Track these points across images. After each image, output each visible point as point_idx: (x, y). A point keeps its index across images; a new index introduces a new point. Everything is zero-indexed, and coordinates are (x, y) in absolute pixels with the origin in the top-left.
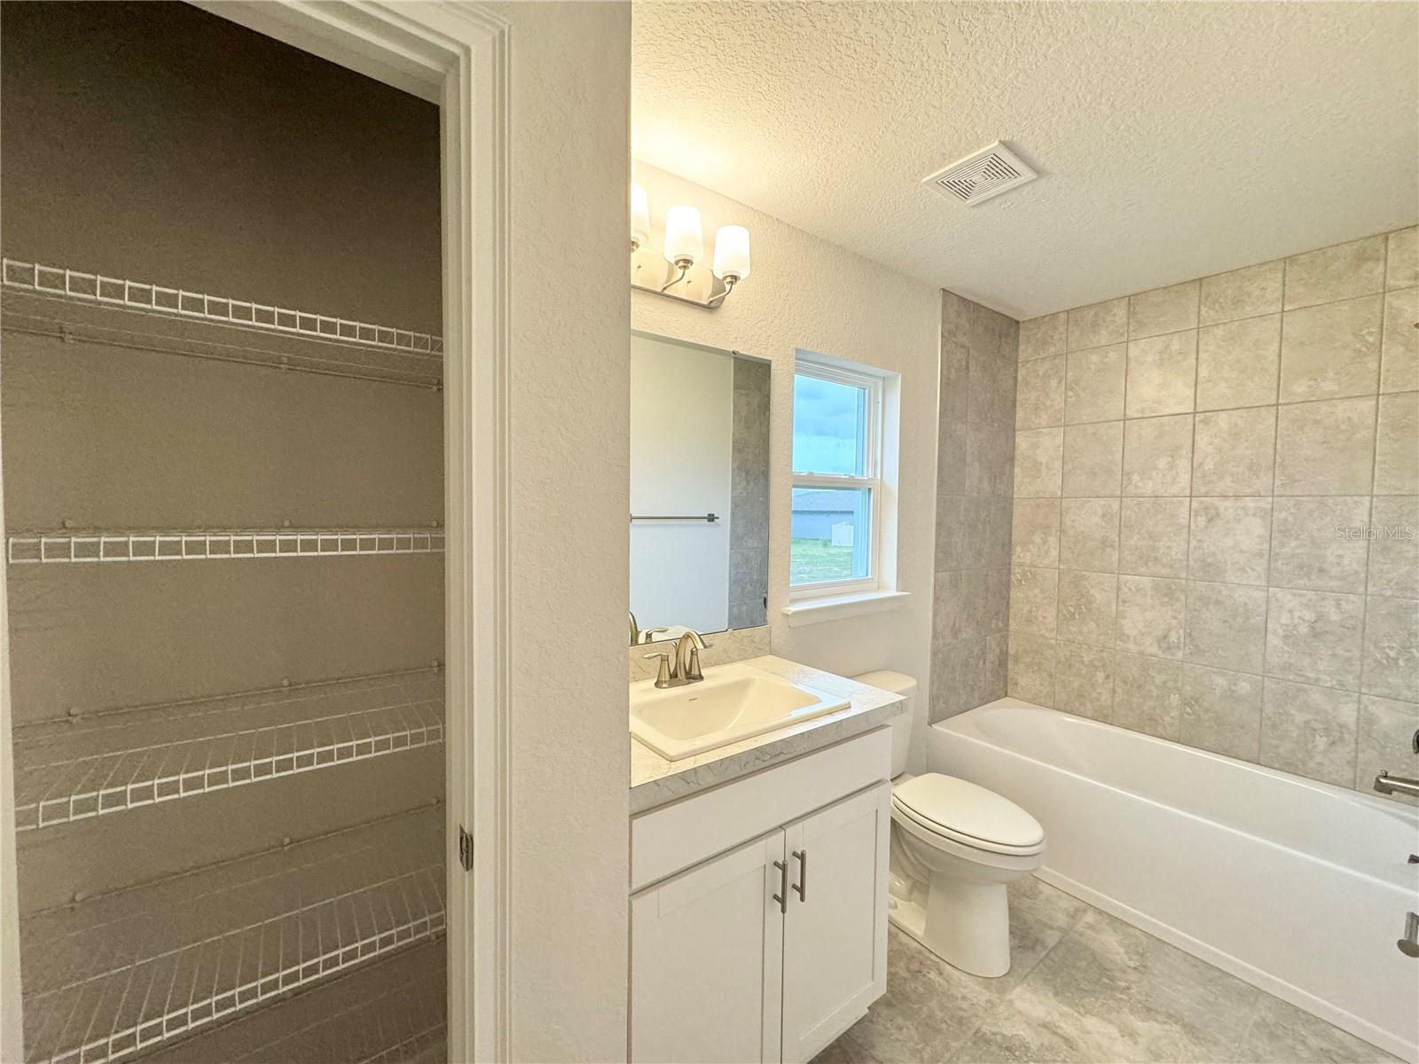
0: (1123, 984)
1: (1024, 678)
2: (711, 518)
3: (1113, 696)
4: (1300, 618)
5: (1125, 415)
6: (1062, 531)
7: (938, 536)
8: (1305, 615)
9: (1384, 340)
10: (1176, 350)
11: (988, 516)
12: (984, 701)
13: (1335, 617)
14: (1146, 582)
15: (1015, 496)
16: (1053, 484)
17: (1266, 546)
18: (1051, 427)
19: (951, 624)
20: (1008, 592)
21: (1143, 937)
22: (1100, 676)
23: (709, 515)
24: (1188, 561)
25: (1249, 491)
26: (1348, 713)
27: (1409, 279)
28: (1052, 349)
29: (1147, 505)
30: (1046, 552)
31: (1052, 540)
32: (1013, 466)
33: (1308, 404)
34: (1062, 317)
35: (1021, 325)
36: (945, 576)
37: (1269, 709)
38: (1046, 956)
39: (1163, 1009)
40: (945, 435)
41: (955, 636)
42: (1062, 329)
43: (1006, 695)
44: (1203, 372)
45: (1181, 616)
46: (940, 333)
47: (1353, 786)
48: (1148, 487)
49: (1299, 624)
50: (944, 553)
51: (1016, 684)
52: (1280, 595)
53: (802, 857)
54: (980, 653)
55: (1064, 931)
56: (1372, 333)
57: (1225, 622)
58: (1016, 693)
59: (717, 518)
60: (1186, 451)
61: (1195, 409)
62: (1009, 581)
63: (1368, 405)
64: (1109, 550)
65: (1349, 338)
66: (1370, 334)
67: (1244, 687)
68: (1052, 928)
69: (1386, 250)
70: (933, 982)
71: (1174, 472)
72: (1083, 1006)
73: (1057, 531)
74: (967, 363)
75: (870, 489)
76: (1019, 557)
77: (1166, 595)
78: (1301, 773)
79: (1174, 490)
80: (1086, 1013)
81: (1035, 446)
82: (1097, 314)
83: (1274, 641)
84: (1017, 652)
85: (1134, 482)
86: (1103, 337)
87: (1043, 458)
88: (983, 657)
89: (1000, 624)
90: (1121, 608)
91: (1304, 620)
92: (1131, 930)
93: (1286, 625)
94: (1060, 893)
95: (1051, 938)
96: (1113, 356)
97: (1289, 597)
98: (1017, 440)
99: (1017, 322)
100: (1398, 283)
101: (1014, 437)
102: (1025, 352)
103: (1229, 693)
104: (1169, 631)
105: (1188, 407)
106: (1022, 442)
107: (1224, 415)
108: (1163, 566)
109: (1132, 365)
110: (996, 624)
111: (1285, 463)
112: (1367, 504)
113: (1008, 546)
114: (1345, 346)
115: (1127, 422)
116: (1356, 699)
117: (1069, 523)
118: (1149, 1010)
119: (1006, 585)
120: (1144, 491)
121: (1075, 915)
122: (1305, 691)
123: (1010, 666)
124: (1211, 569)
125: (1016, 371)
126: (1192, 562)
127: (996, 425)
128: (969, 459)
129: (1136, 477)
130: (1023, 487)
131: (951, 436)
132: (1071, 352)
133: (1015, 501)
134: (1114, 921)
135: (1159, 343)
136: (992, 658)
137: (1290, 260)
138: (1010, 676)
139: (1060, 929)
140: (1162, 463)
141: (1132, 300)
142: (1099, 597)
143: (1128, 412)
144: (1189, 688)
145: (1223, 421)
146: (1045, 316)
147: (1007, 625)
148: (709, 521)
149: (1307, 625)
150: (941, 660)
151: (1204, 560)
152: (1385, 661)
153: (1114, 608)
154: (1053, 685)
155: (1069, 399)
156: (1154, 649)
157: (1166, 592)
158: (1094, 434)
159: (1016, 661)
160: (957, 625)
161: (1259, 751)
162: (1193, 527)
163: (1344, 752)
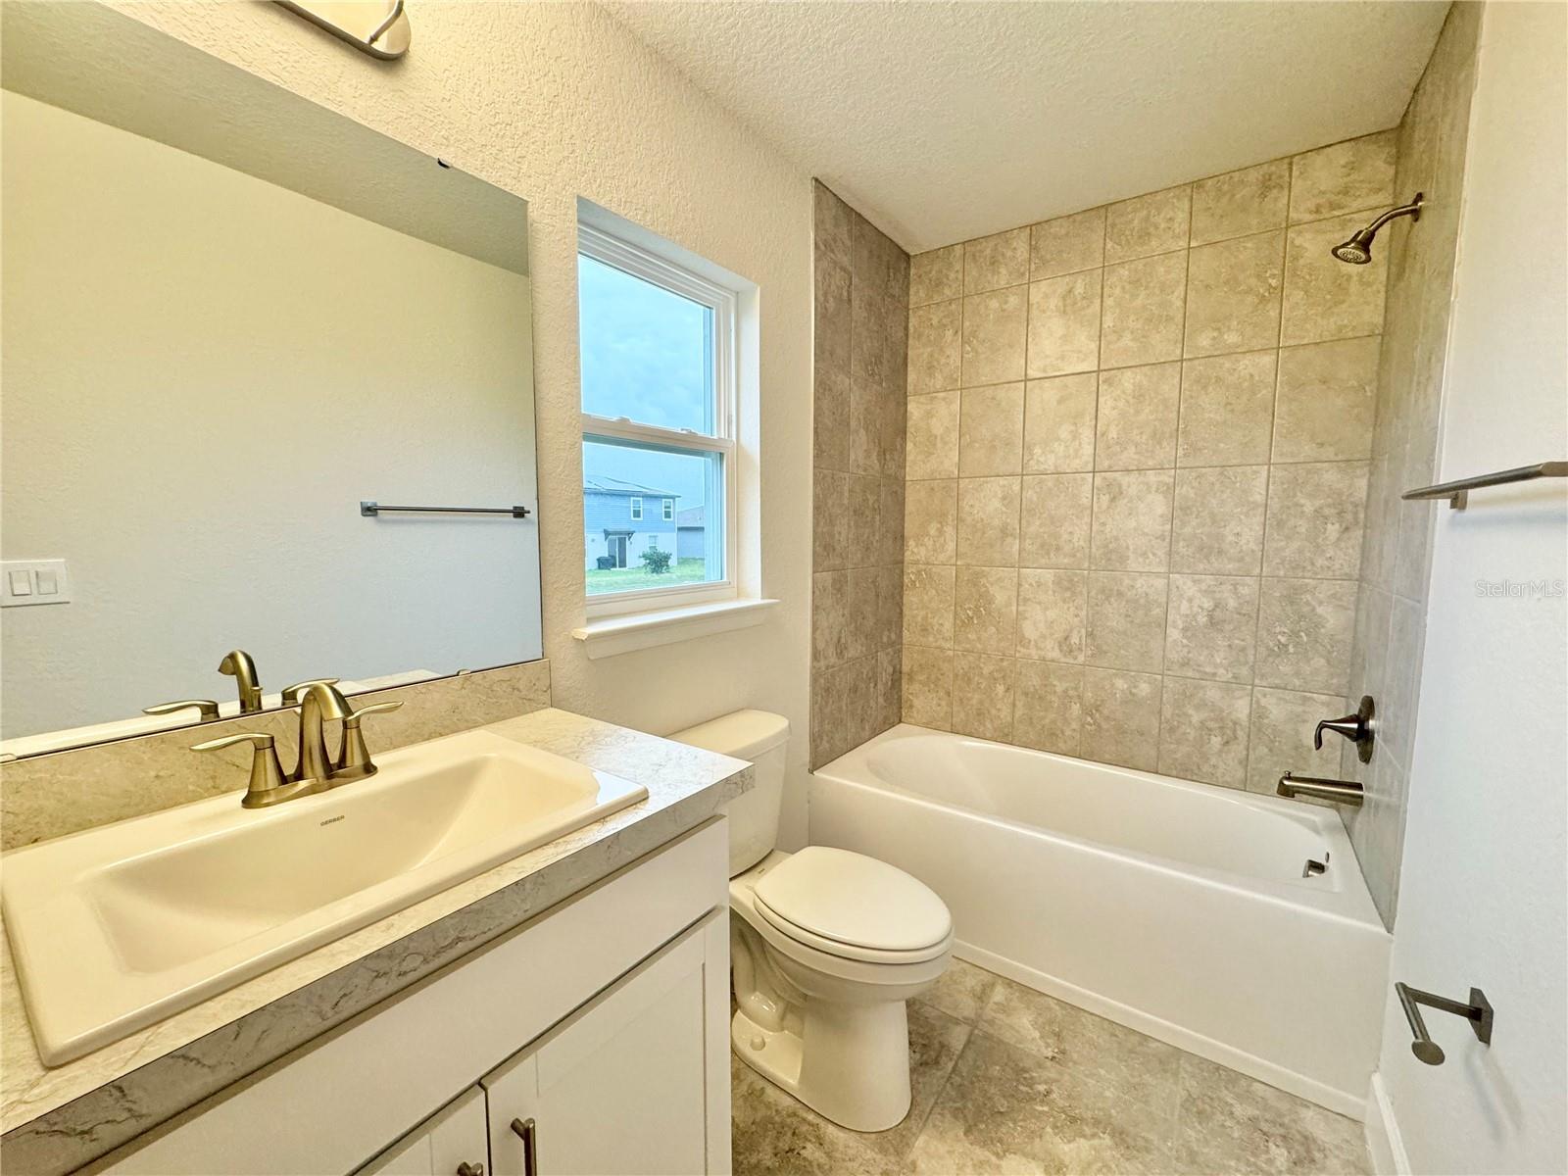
0: (1042, 1088)
1: (920, 698)
2: (519, 513)
3: (1013, 712)
4: (1200, 607)
5: (1026, 375)
6: (959, 519)
7: (816, 525)
8: (1203, 603)
9: (1286, 285)
10: (1079, 293)
11: (878, 500)
12: (875, 733)
13: (1232, 603)
14: (1048, 576)
15: (907, 478)
16: (949, 461)
17: (1168, 527)
18: (946, 391)
19: (835, 639)
20: (902, 598)
21: (1057, 1008)
22: (1000, 689)
23: (515, 508)
24: (1090, 548)
25: (1151, 463)
26: (1241, 709)
27: (1311, 212)
28: (947, 291)
29: (1050, 484)
30: (943, 546)
31: (949, 530)
32: (904, 439)
33: (1211, 359)
34: (958, 250)
35: (912, 260)
36: (827, 577)
37: (1168, 712)
38: (954, 1069)
39: (1089, 1114)
40: (822, 386)
41: (840, 655)
42: (958, 266)
43: (900, 721)
44: (1108, 322)
45: (1083, 613)
46: (812, 242)
47: (1244, 786)
48: (1050, 462)
49: (1198, 612)
50: (824, 546)
51: (911, 706)
52: (1180, 583)
53: (526, 1134)
54: (870, 674)
55: (973, 1023)
56: (1275, 275)
57: (1127, 616)
58: (910, 717)
59: (529, 512)
60: (1088, 419)
61: (1099, 367)
62: (902, 583)
63: (1267, 360)
64: (1009, 540)
65: (1253, 281)
66: (1273, 276)
67: (1144, 689)
68: (957, 1022)
69: (1290, 176)
70: (810, 1163)
71: (1077, 443)
72: (1000, 1141)
73: (953, 521)
74: (849, 293)
75: (721, 454)
76: (913, 552)
77: (1068, 589)
78: (1195, 778)
79: (1076, 464)
80: (1004, 1152)
81: (929, 415)
82: (995, 249)
83: (1174, 634)
84: (911, 669)
85: (1035, 457)
86: (1003, 278)
87: (938, 429)
88: (873, 678)
89: (893, 636)
90: (1021, 608)
91: (1202, 609)
92: (1042, 1000)
93: (1187, 616)
94: (965, 965)
95: (957, 1038)
96: (1013, 301)
97: (1190, 583)
98: (909, 407)
99: (908, 256)
100: (1301, 216)
101: (906, 404)
102: (917, 294)
103: (1130, 697)
104: (1071, 630)
105: (1090, 365)
106: (915, 408)
107: (1128, 373)
108: (1065, 556)
109: (1034, 312)
110: (889, 637)
111: (1188, 429)
112: (1264, 474)
113: (900, 538)
114: (1249, 291)
115: (1028, 383)
116: (1249, 692)
117: (967, 508)
118: (1073, 1120)
119: (899, 588)
120: (1046, 467)
121: (982, 995)
122: (1203, 687)
123: (904, 686)
124: (1112, 556)
125: (907, 318)
126: (1094, 550)
127: (884, 384)
128: (853, 424)
129: (1037, 451)
130: (917, 466)
131: (830, 390)
132: (967, 296)
133: (908, 484)
134: (1026, 991)
135: (1062, 286)
136: (885, 677)
137: (1197, 185)
138: (904, 697)
139: (966, 1021)
140: (1064, 432)
141: (1033, 228)
142: (1000, 597)
143: (1029, 372)
144: (1090, 694)
145: (1128, 380)
146: (939, 249)
147: (900, 636)
148: (515, 516)
149: (1206, 614)
150: (823, 688)
151: (1107, 546)
152: (1276, 649)
153: (1014, 608)
154: (950, 705)
155: (965, 355)
156: (1056, 654)
157: (1067, 586)
158: (993, 398)
159: (911, 679)
160: (843, 640)
161: (1158, 758)
162: (1095, 509)
163: (1238, 749)
